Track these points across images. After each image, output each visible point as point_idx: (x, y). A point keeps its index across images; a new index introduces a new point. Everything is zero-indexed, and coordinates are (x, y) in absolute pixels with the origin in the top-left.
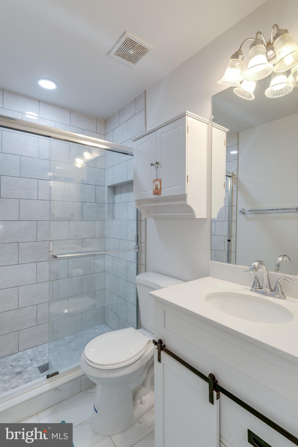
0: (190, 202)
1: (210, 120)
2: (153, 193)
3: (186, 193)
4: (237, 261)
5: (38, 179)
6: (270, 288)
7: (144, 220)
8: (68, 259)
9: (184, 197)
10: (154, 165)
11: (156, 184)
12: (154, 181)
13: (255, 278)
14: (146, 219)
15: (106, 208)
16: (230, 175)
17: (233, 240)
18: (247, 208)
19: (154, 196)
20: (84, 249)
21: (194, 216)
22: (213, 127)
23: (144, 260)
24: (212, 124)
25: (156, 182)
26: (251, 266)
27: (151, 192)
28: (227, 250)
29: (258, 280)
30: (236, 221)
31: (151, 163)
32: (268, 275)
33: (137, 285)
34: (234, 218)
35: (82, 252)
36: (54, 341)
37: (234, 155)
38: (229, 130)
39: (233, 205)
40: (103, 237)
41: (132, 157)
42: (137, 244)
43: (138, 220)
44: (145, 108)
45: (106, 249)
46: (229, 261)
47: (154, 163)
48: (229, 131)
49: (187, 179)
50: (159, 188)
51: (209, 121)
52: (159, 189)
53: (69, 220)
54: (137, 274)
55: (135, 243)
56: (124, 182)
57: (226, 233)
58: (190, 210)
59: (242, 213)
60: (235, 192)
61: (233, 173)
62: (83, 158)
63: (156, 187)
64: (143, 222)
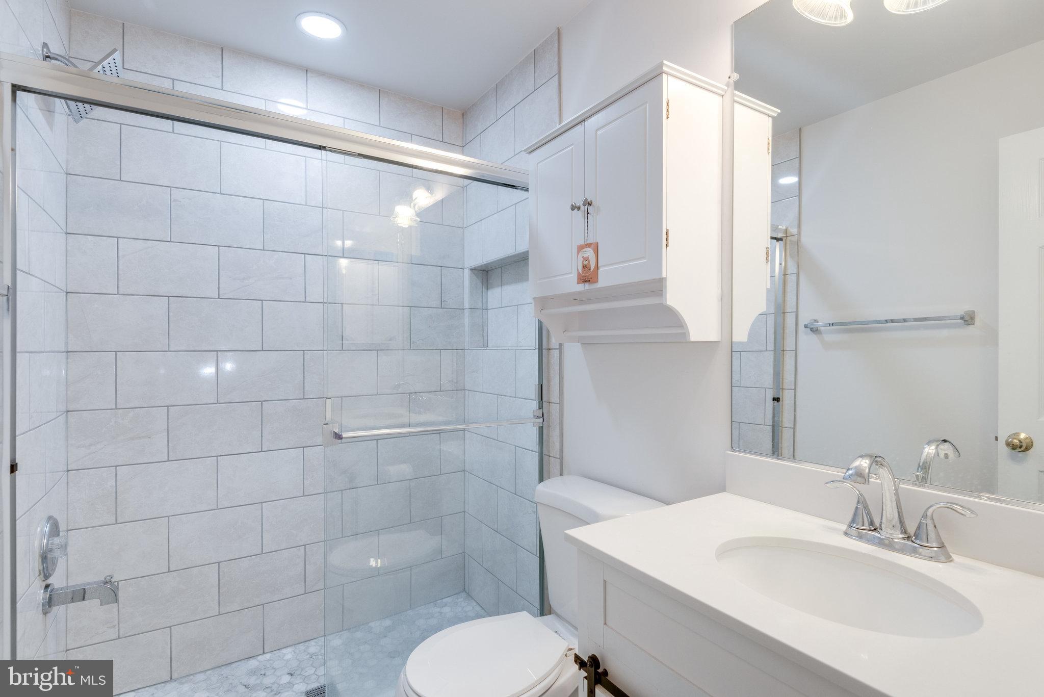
0: (673, 298)
1: (728, 85)
2: (578, 279)
3: (664, 276)
4: (796, 454)
5: (305, 254)
6: (904, 531)
7: (558, 347)
8: (377, 440)
9: (657, 287)
10: (579, 208)
11: (586, 256)
12: (581, 248)
13: (858, 502)
14: (561, 345)
15: (467, 321)
16: (780, 236)
17: (787, 398)
18: (824, 317)
19: (581, 287)
20: (415, 418)
21: (685, 334)
22: (736, 105)
23: (557, 445)
24: (734, 95)
25: (584, 250)
26: (848, 469)
27: (574, 277)
28: (771, 424)
29: (866, 507)
30: (796, 350)
31: (572, 205)
32: (897, 494)
33: (539, 507)
34: (789, 344)
35: (409, 426)
36: (345, 630)
37: (789, 187)
38: (779, 111)
39: (788, 310)
40: (459, 389)
41: (525, 193)
42: (541, 407)
43: (542, 349)
44: (559, 73)
45: (466, 417)
46: (776, 451)
47: (580, 203)
48: (779, 114)
49: (667, 240)
50: (593, 267)
51: (726, 88)
52: (592, 269)
53: (378, 349)
54: (541, 479)
55: (535, 405)
56: (509, 257)
57: (768, 380)
58: (673, 319)
59: (812, 330)
60: (792, 279)
61: (786, 230)
62: (412, 204)
63: (585, 263)
64: (555, 353)
